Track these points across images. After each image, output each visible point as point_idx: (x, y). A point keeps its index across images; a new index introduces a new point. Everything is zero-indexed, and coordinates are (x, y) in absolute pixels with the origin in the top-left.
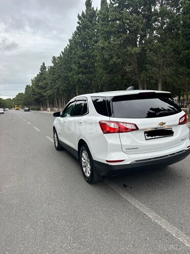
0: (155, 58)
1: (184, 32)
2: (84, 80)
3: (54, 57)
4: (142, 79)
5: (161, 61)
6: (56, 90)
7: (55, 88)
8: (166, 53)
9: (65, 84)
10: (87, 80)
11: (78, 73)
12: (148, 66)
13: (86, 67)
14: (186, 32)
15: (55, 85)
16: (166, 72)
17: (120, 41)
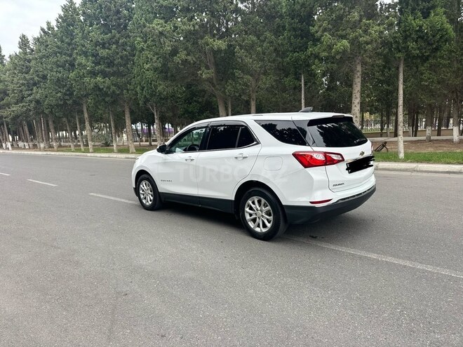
0: (248, 60)
1: (291, 24)
2: (109, 88)
3: (24, 36)
4: (228, 94)
5: (256, 66)
6: (33, 105)
7: (31, 101)
8: (264, 53)
9: (59, 95)
10: (113, 88)
11: (93, 74)
12: (238, 73)
13: (111, 64)
14: (294, 26)
15: (29, 95)
16: (265, 84)
17: (193, 26)
